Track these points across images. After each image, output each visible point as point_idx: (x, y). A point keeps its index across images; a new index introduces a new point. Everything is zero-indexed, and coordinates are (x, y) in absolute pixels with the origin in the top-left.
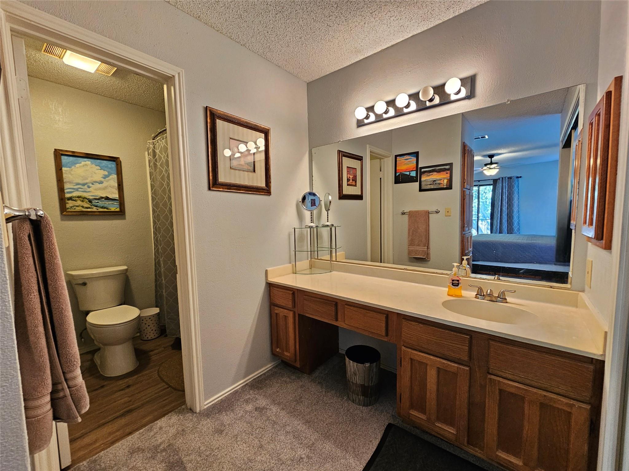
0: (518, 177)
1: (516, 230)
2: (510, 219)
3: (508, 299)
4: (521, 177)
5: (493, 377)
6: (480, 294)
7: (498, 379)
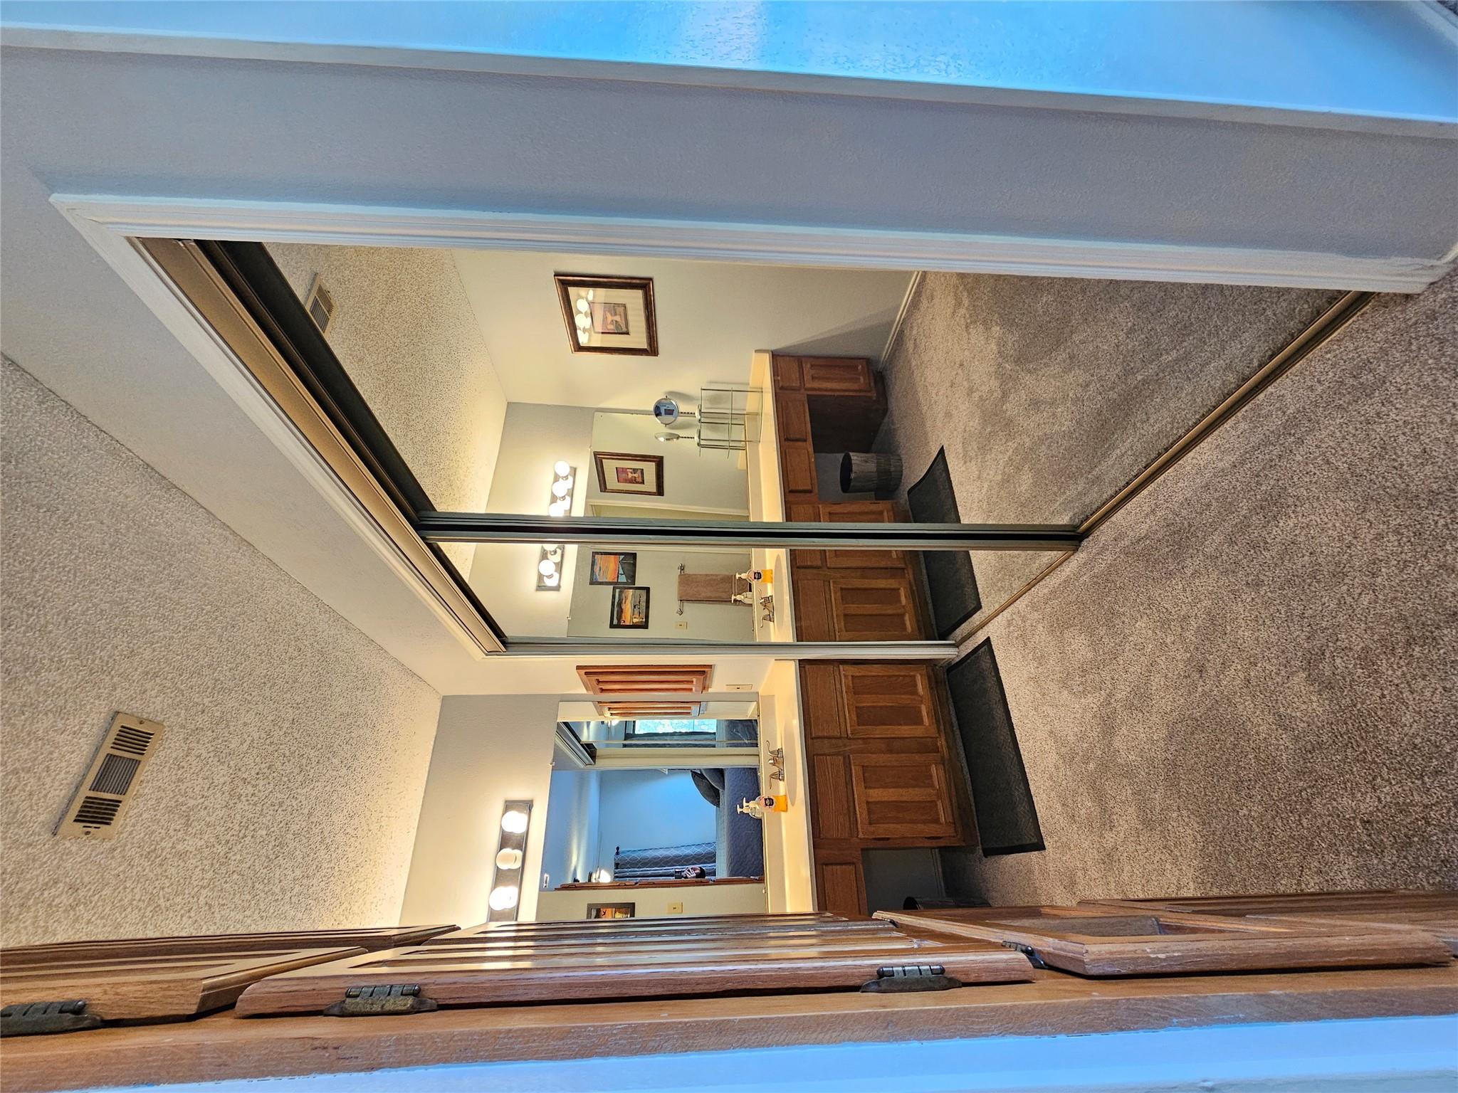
0: (617, 853)
1: (709, 849)
2: (690, 860)
3: (779, 747)
4: (618, 848)
5: (849, 732)
6: (779, 776)
7: (849, 728)
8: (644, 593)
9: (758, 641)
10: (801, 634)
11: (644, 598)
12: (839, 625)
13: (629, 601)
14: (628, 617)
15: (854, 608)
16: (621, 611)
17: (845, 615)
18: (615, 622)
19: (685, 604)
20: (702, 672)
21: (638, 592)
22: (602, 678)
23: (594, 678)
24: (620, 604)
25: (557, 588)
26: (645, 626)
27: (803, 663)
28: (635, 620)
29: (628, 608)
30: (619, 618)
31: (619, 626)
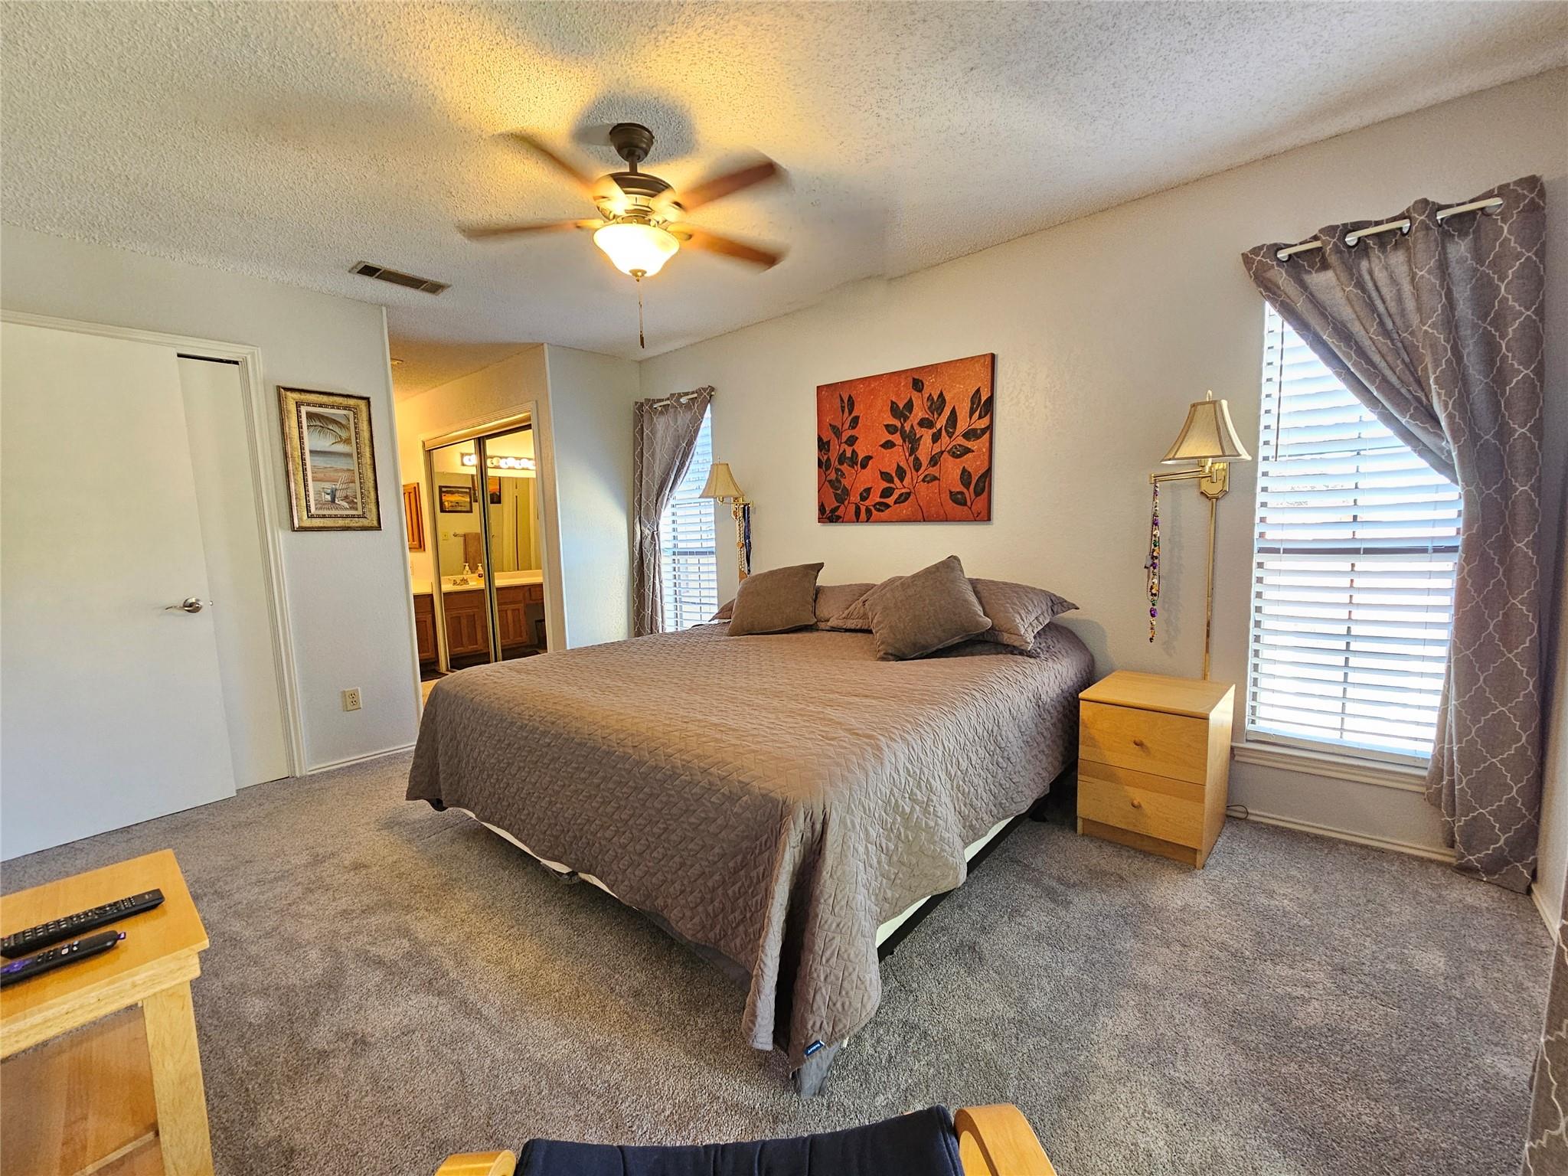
8: (468, 509)
9: (442, 578)
10: (447, 595)
11: (464, 509)
12: (454, 613)
13: (460, 498)
14: (447, 498)
15: (464, 622)
16: (452, 493)
17: (460, 617)
18: (444, 489)
19: (462, 538)
20: (420, 546)
21: (469, 505)
22: (412, 495)
23: (413, 491)
24: (458, 492)
25: (463, 465)
26: (442, 511)
27: (432, 595)
28: (446, 504)
29: (456, 498)
30: (444, 492)
31: (441, 492)
